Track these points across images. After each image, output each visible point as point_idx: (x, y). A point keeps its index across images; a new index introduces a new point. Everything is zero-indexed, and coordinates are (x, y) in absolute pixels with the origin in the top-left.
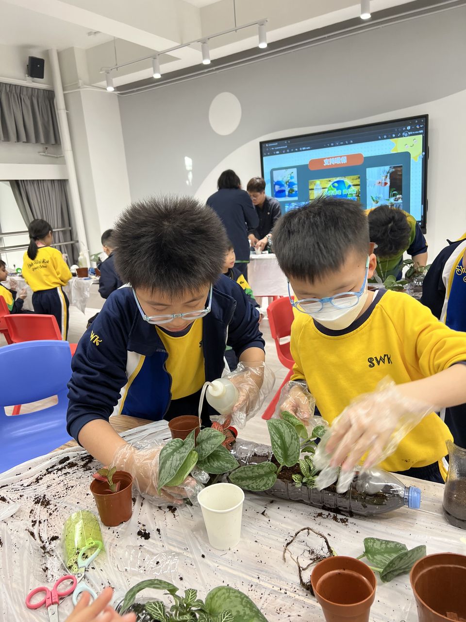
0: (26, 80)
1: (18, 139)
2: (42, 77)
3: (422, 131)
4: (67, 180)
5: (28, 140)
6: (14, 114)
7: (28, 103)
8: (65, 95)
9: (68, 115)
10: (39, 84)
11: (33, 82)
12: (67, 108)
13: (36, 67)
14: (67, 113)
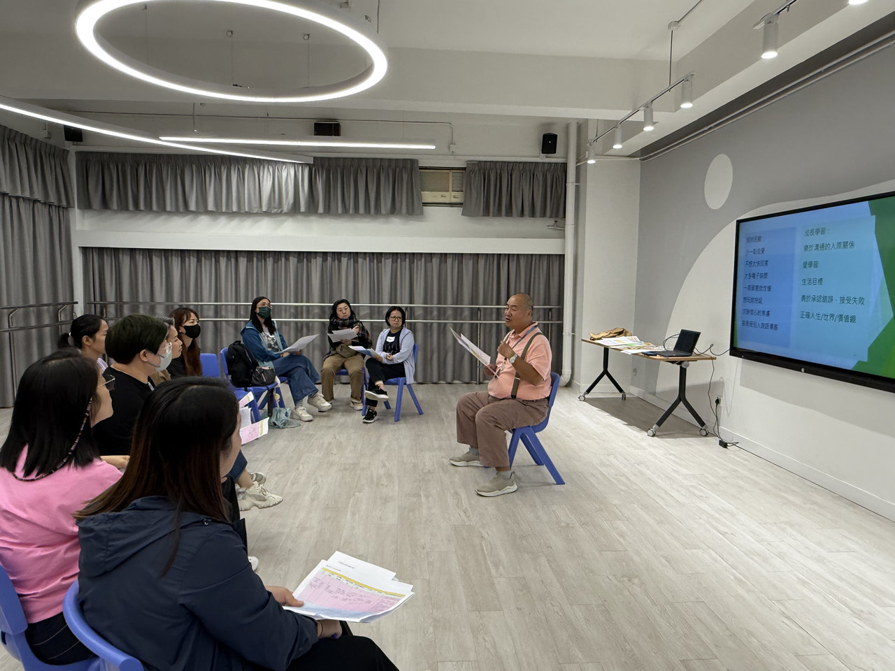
0: (538, 157)
1: (522, 214)
2: (555, 152)
4: (564, 255)
5: (533, 215)
6: (522, 192)
7: (541, 178)
8: (578, 168)
9: (577, 188)
10: (555, 159)
11: (547, 157)
12: (578, 179)
13: (549, 143)
14: (576, 186)
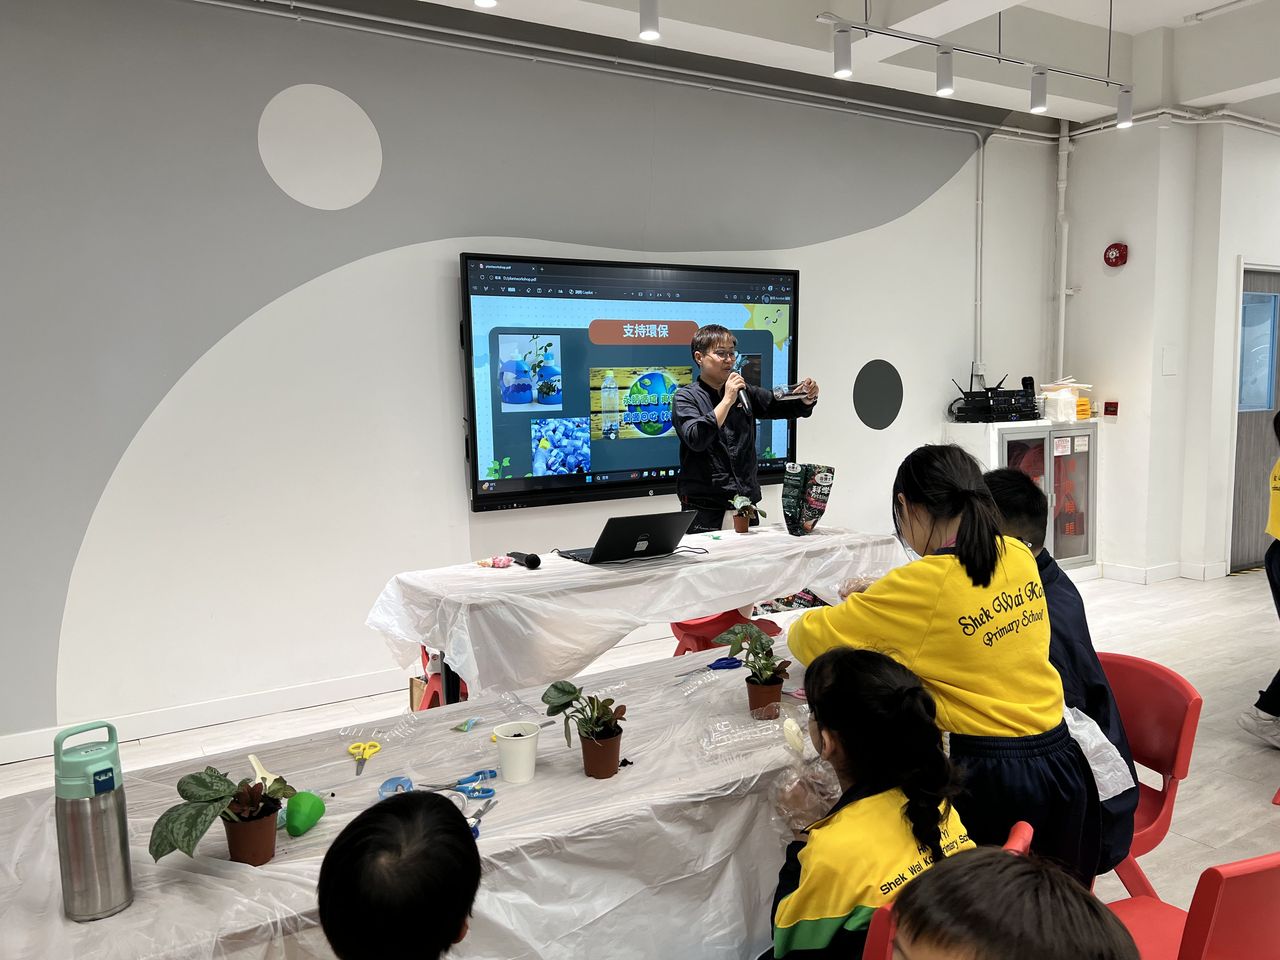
3: (788, 298)
